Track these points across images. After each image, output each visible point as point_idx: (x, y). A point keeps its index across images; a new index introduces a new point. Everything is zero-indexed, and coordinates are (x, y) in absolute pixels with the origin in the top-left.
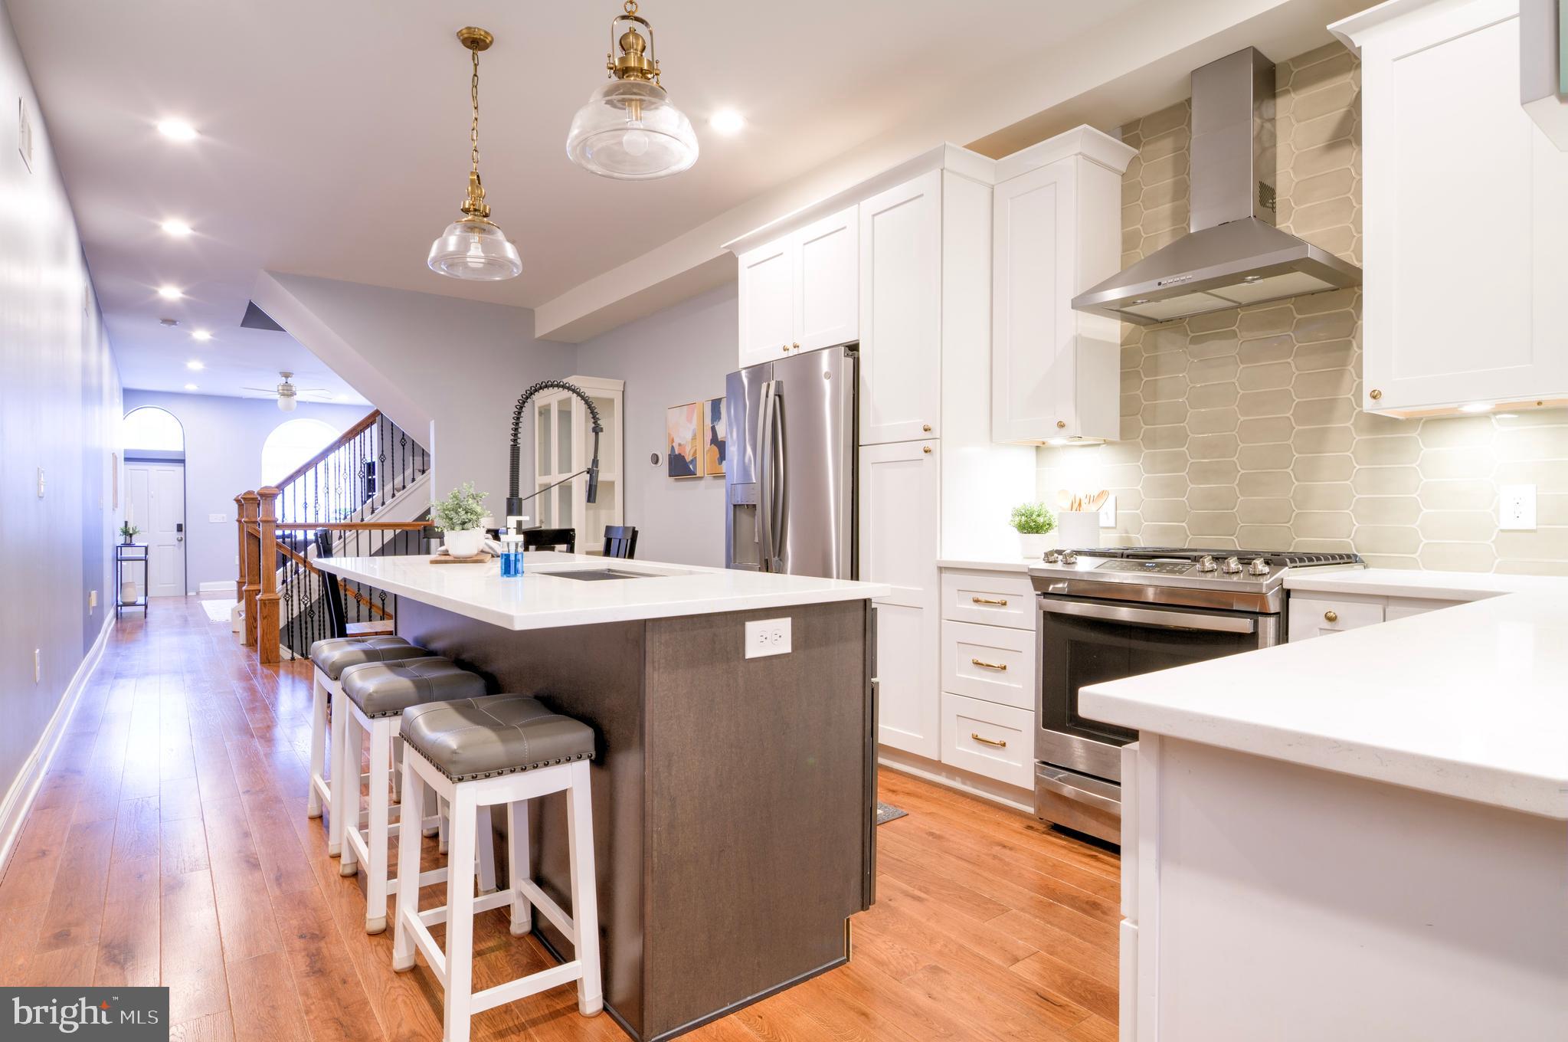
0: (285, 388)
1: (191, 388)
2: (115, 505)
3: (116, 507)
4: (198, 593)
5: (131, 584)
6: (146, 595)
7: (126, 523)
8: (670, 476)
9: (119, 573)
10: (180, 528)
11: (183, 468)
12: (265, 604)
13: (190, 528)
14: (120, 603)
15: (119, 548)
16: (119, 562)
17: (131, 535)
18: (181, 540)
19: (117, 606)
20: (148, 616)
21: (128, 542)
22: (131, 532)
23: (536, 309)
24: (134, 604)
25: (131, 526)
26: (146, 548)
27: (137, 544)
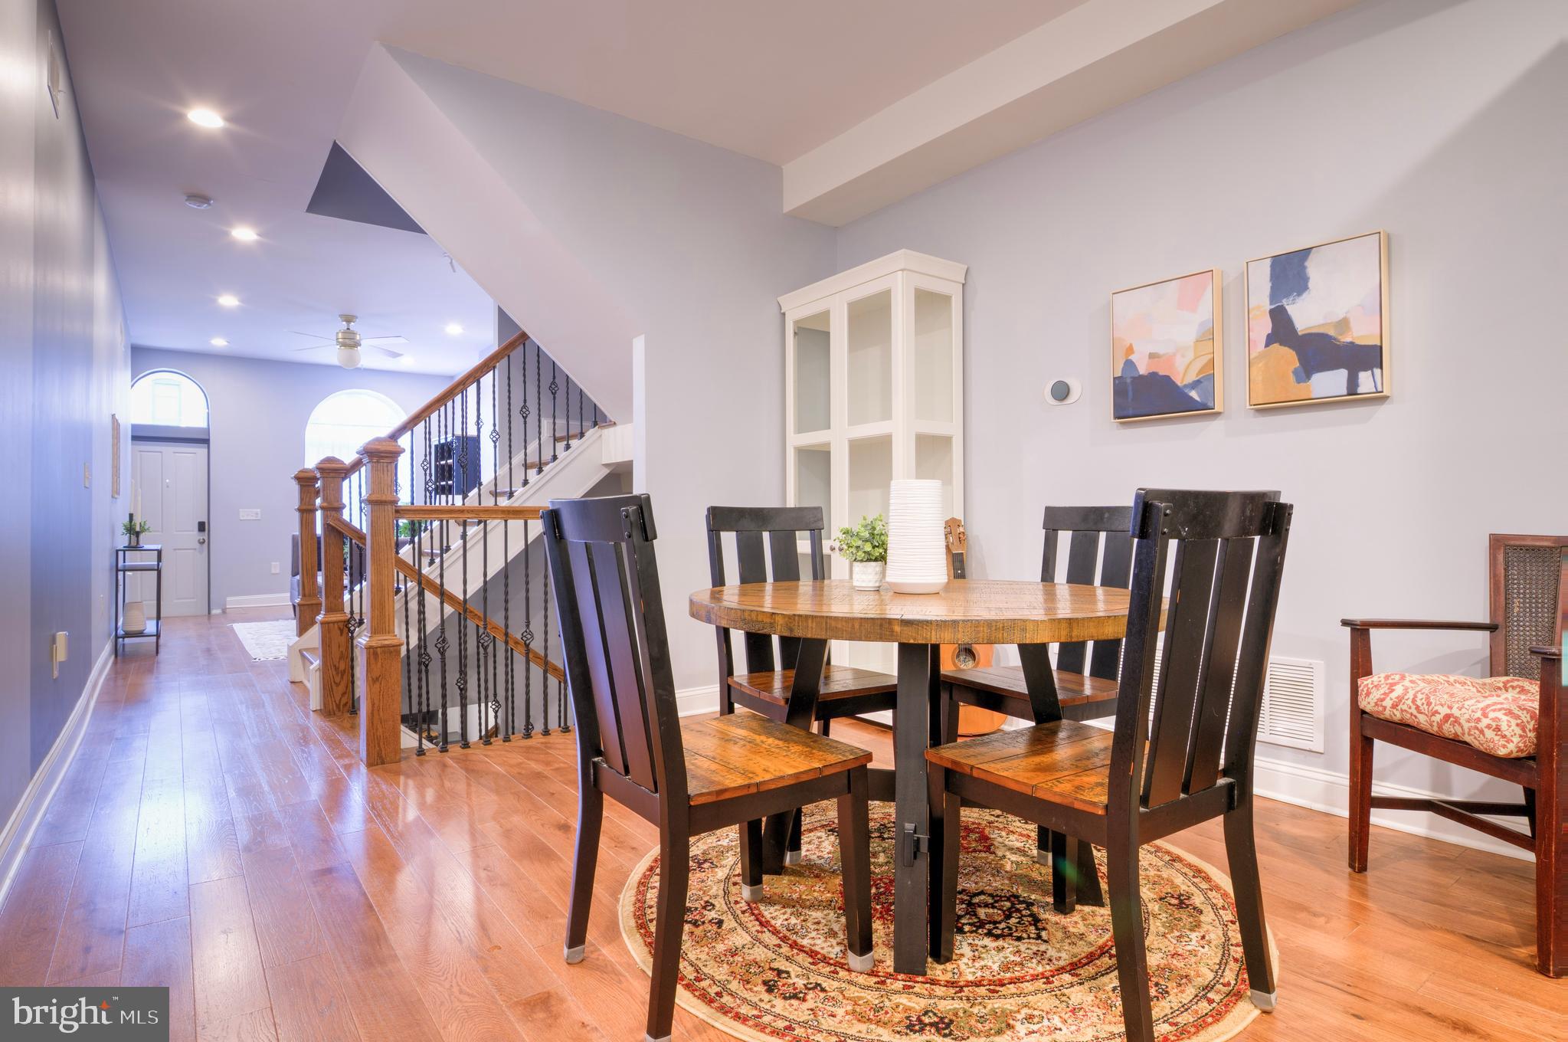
0: (347, 336)
1: (219, 343)
2: (115, 492)
3: (118, 493)
4: (224, 611)
5: (136, 604)
6: (158, 618)
7: (131, 516)
8: (1117, 417)
9: (121, 588)
10: (202, 527)
11: (206, 450)
12: (375, 654)
13: (215, 528)
14: (121, 632)
15: (121, 554)
16: (121, 574)
17: (137, 534)
18: (204, 542)
19: (117, 637)
20: (161, 650)
21: (134, 543)
22: (138, 529)
23: (783, 167)
24: (140, 634)
25: (137, 520)
26: (159, 552)
27: (146, 547)
